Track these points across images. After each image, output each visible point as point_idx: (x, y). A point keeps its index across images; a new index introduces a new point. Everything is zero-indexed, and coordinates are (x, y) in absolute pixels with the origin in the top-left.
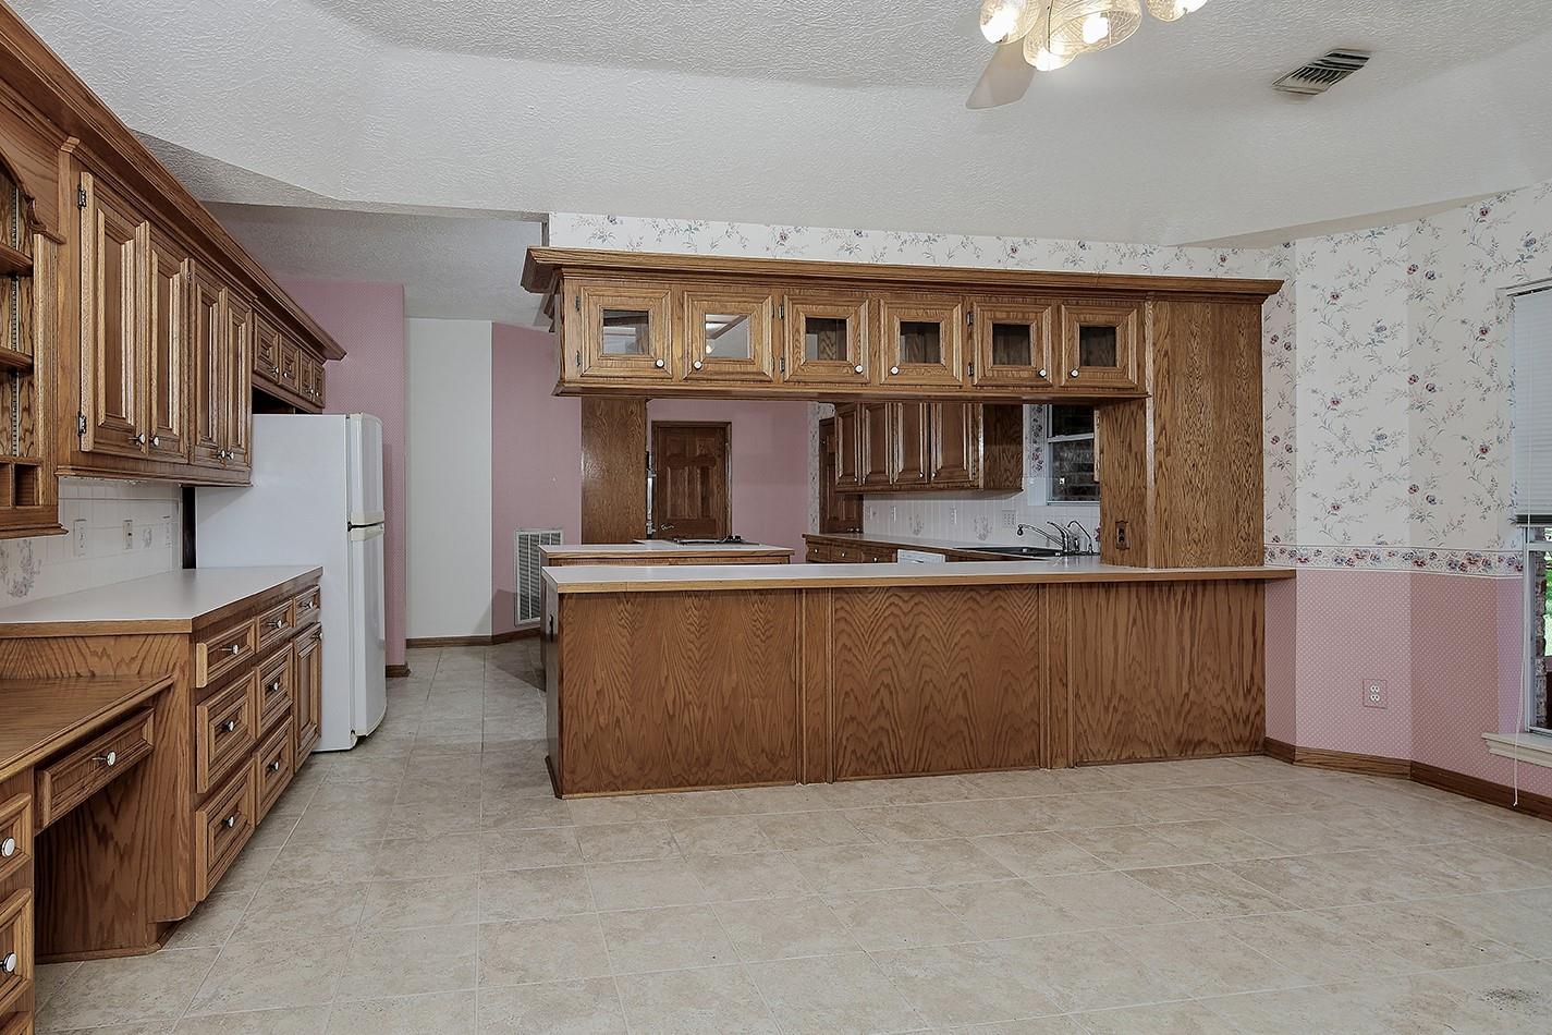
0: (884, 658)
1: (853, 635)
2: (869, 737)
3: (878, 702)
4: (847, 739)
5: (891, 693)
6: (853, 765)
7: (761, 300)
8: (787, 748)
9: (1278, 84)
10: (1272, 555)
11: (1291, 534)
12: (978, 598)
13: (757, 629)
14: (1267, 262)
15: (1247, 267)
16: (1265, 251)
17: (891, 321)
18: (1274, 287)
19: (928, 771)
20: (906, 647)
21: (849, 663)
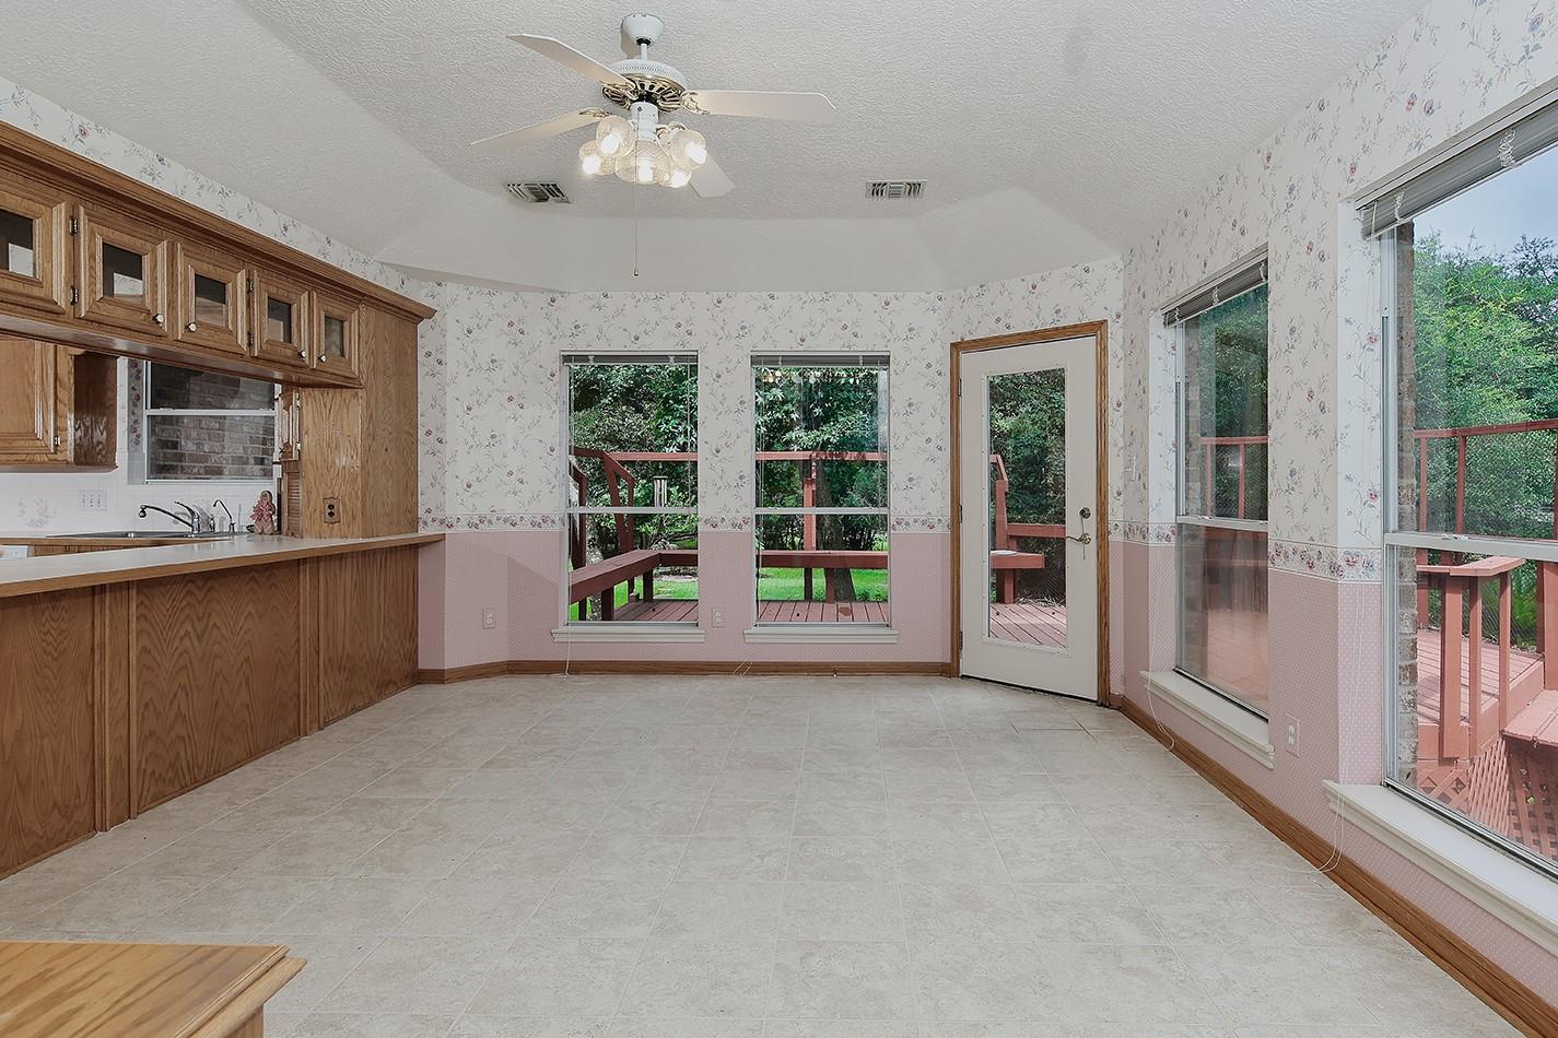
0: (181, 654)
1: (153, 634)
2: (167, 751)
3: (175, 706)
4: (147, 760)
5: (187, 695)
6: (152, 790)
7: (51, 204)
8: (83, 794)
9: (511, 186)
10: (425, 523)
11: (440, 507)
12: (257, 578)
13: (48, 644)
14: (424, 292)
15: (419, 294)
16: (423, 284)
17: (187, 271)
18: (431, 313)
19: (219, 772)
20: (200, 638)
21: (148, 668)
